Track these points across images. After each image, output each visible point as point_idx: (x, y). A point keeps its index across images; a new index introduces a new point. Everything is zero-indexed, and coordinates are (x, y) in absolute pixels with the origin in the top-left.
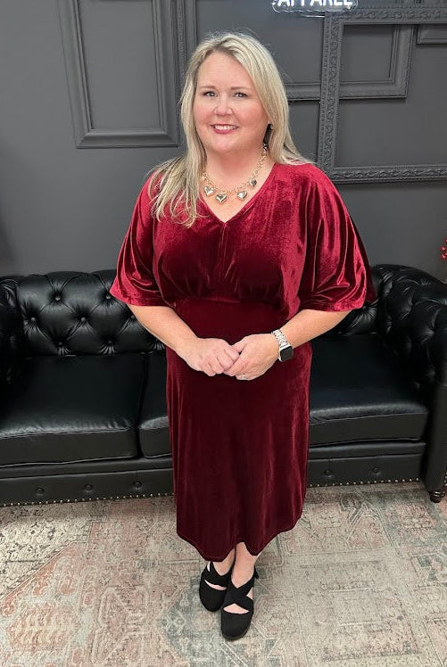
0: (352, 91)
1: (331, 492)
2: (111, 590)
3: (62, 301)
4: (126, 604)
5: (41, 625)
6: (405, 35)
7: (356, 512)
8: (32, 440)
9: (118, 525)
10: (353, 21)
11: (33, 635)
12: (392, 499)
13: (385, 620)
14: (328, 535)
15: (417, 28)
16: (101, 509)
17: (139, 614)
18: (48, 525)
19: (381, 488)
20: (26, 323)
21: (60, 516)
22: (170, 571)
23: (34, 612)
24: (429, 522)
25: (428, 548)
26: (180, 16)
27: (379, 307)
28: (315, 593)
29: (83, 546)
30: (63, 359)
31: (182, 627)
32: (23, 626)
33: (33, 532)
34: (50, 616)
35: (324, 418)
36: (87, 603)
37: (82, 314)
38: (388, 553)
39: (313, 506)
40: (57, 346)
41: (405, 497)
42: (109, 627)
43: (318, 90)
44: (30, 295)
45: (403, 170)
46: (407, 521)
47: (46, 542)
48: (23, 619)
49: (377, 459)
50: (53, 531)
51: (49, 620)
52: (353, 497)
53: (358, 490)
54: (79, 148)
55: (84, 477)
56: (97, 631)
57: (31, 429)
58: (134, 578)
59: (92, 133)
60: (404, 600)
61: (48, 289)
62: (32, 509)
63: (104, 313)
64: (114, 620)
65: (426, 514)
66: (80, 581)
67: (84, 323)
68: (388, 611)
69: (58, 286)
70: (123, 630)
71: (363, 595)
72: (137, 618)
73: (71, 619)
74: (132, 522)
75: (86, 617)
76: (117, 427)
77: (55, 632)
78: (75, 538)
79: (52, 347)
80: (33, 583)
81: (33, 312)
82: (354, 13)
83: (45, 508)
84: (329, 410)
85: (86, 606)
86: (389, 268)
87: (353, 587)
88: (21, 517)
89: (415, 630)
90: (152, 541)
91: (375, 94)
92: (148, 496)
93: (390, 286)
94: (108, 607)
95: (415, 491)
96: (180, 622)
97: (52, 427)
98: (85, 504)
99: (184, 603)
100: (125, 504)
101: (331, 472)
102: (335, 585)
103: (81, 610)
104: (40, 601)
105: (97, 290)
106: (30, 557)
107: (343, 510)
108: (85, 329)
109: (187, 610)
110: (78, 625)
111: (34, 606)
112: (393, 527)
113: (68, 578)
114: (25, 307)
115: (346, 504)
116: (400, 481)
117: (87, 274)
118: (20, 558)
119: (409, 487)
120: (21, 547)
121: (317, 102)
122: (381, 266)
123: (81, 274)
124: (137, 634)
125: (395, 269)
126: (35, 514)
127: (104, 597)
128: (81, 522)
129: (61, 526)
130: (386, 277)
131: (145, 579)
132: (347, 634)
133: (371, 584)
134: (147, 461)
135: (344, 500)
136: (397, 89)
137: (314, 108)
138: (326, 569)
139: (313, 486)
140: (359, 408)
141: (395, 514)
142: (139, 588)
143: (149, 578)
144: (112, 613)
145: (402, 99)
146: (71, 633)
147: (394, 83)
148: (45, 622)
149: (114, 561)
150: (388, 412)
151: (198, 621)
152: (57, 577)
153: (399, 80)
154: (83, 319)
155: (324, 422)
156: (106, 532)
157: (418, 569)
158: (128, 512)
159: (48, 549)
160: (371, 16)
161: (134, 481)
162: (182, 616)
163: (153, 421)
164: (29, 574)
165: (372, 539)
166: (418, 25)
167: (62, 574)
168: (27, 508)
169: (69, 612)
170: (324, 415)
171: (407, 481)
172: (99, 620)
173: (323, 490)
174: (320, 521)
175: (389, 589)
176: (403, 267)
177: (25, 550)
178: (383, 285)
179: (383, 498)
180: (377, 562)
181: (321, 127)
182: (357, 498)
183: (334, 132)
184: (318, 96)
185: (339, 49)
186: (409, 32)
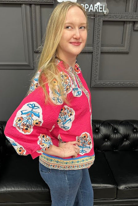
0: (106, 49)
6: (129, 26)
10: (106, 19)
15: (134, 22)
26: (33, 15)
43: (92, 48)
82: (107, 15)
91: (116, 50)
121: (91, 53)
136: (125, 49)
137: (91, 55)
145: (127, 53)
147: (124, 46)
153: (126, 45)
160: (114, 17)
181: (93, 63)
183: (98, 66)
184: (92, 50)
185: (101, 31)
186: (131, 25)
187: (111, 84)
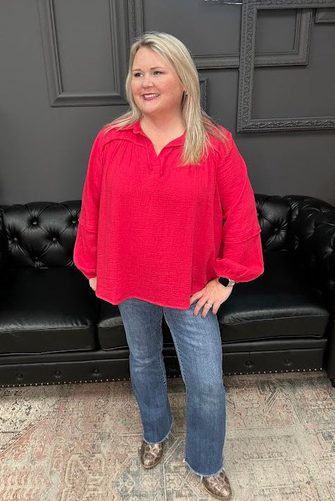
0: (264, 60)
1: (251, 379)
2: (75, 457)
3: (38, 225)
4: (87, 468)
5: (20, 484)
6: (306, 16)
7: (272, 395)
8: (14, 335)
9: (81, 404)
10: (264, 7)
11: (13, 492)
12: (301, 385)
13: (296, 484)
14: (249, 414)
15: (315, 11)
16: (67, 390)
17: (97, 477)
18: (25, 404)
19: (292, 376)
20: (10, 242)
21: (35, 396)
22: (122, 442)
23: (14, 474)
24: (331, 404)
25: (330, 425)
27: (288, 229)
28: (239, 461)
29: (53, 421)
30: (38, 271)
31: (132, 488)
32: (6, 485)
33: (14, 409)
34: (27, 477)
35: (245, 319)
36: (56, 467)
37: (53, 235)
38: (298, 429)
39: (237, 390)
40: (34, 261)
41: (311, 383)
42: (73, 487)
43: (237, 59)
44: (13, 221)
45: (305, 121)
46: (313, 403)
47: (24, 417)
48: (5, 479)
49: (288, 353)
50: (30, 408)
51: (26, 481)
52: (269, 383)
53: (274, 377)
54: (52, 107)
55: (55, 365)
56: (64, 491)
57: (13, 327)
58: (93, 448)
59: (62, 95)
60: (311, 468)
61: (27, 216)
62: (13, 390)
63: (71, 234)
64: (77, 481)
65: (329, 397)
66: (50, 449)
67: (55, 242)
68: (298, 476)
69: (35, 213)
70: (85, 490)
71: (278, 464)
72: (96, 480)
73: (43, 480)
74: (92, 401)
75: (55, 479)
76: (80, 325)
77: (31, 490)
78: (47, 413)
79: (30, 261)
80: (14, 451)
81: (15, 233)
82: (265, 1)
83: (23, 389)
84: (249, 313)
85: (55, 469)
86: (295, 198)
87: (270, 457)
88: (5, 397)
89: (321, 492)
90: (107, 417)
91: (282, 62)
92: (105, 381)
93: (297, 212)
94: (72, 471)
95: (319, 378)
96: (130, 484)
97: (30, 325)
98: (54, 387)
99: (134, 469)
100: (86, 387)
101: (252, 363)
102: (255, 455)
103: (51, 473)
104: (19, 465)
105: (66, 216)
106: (12, 429)
107: (261, 394)
108: (55, 246)
109: (135, 475)
110: (49, 485)
111: (14, 469)
112: (302, 408)
113: (41, 446)
114: (9, 229)
115: (263, 389)
116: (307, 371)
117: (57, 204)
118: (4, 429)
119: (315, 375)
120: (4, 421)
121: (237, 69)
122: (289, 196)
123: (53, 204)
124: (96, 493)
125: (300, 199)
126: (15, 395)
127: (69, 462)
128: (51, 401)
129: (36, 404)
130: (293, 206)
131: (102, 449)
132: (265, 496)
133: (284, 454)
134: (105, 352)
135: (262, 385)
136: (300, 58)
137: (234, 74)
138: (247, 442)
139: (237, 374)
140: (273, 311)
141: (303, 397)
142: (97, 456)
143: (105, 448)
144: (76, 476)
145: (304, 66)
146: (44, 491)
147: (297, 54)
148: (23, 482)
149: (77, 434)
150: (296, 314)
151: (145, 483)
152: (33, 445)
153: (301, 52)
154: (54, 239)
155: (245, 322)
156: (71, 409)
157: (322, 442)
158: (89, 393)
159: (25, 423)
161: (93, 369)
162: (131, 478)
163: (109, 320)
164: (10, 442)
165: (285, 419)
166: (316, 9)
167: (36, 444)
168: (8, 389)
169: (41, 474)
170: (245, 317)
171: (313, 370)
172: (66, 481)
173: (245, 377)
174: (243, 402)
175: (299, 459)
176: (307, 198)
177: (7, 423)
178: (291, 213)
179: (293, 384)
180: (289, 436)
181: (240, 88)
182: (272, 384)
183: (250, 93)
184: (238, 64)
185: (254, 28)
186: (309, 14)
187: (276, 125)
